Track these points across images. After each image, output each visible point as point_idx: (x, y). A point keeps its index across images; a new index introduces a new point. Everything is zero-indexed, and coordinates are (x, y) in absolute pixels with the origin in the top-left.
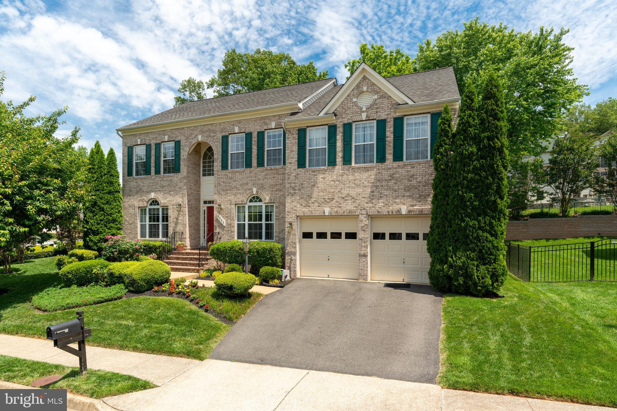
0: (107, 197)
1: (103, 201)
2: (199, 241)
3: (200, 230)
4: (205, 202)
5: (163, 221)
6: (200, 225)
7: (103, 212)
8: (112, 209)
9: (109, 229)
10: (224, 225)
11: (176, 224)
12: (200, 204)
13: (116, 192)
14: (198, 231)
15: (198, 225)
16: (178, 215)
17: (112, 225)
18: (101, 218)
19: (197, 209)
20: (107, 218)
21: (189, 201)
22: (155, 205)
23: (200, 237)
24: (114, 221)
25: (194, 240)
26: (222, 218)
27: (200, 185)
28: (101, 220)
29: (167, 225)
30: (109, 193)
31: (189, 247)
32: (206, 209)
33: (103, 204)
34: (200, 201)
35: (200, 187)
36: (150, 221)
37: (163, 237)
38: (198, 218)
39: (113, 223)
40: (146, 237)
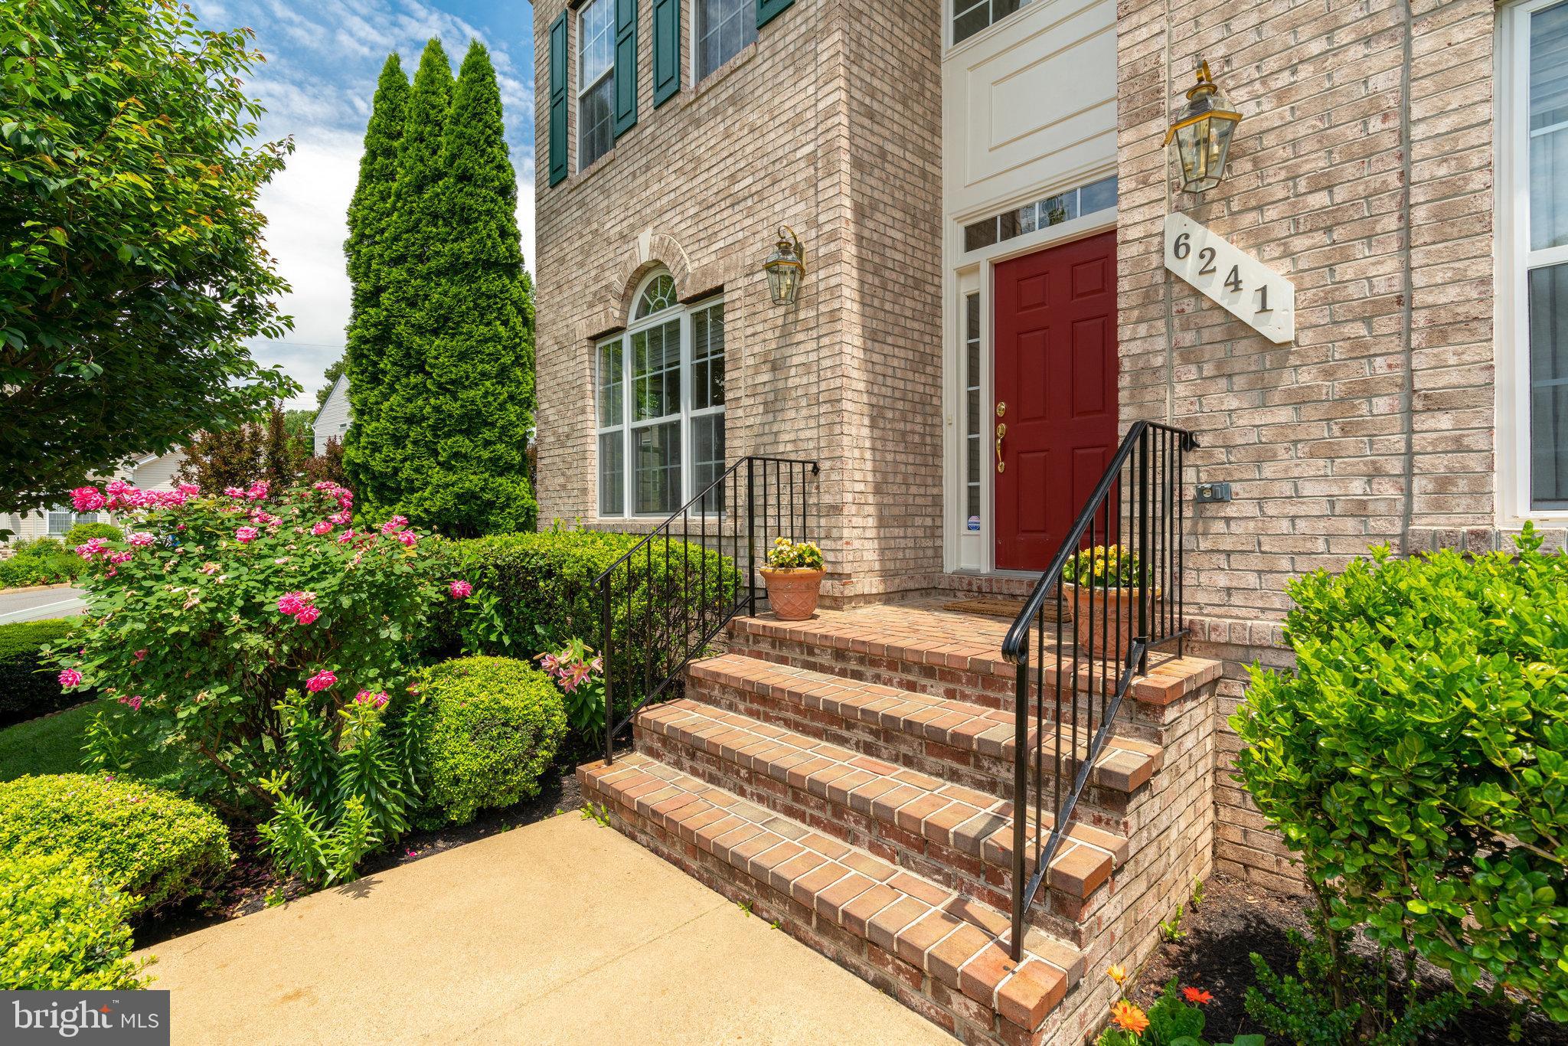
0: (442, 293)
1: (418, 316)
2: (935, 532)
3: (937, 452)
4: (978, 235)
5: (701, 402)
6: (937, 412)
7: (420, 377)
8: (463, 356)
9: (447, 466)
10: (1280, 327)
11: (774, 404)
12: (936, 252)
13: (489, 265)
14: (931, 453)
15: (927, 406)
16: (785, 332)
17: (464, 444)
18: (410, 408)
19: (918, 284)
20: (437, 409)
21: (861, 213)
22: (661, 306)
23: (937, 502)
24: (472, 423)
25: (903, 521)
26: (1230, 254)
27: (937, 113)
28: (411, 420)
29: (720, 419)
30: (455, 269)
31: (871, 584)
32: (983, 284)
33: (420, 330)
34: (936, 232)
35: (935, 130)
36: (638, 415)
37: (703, 505)
38: (927, 361)
39: (468, 433)
40: (620, 512)
